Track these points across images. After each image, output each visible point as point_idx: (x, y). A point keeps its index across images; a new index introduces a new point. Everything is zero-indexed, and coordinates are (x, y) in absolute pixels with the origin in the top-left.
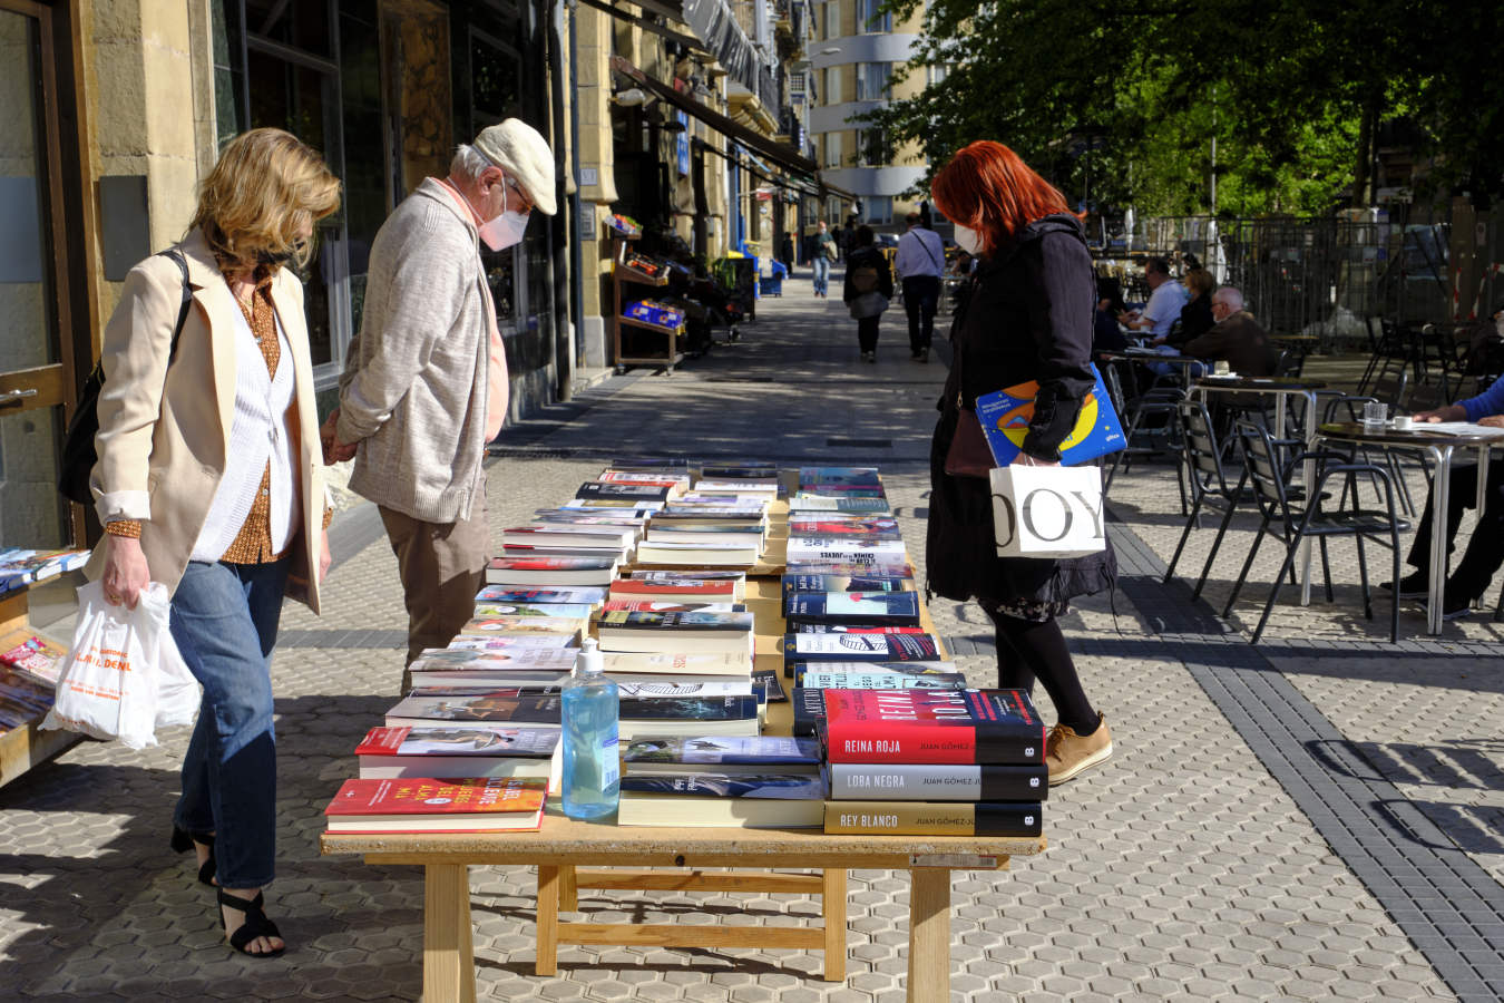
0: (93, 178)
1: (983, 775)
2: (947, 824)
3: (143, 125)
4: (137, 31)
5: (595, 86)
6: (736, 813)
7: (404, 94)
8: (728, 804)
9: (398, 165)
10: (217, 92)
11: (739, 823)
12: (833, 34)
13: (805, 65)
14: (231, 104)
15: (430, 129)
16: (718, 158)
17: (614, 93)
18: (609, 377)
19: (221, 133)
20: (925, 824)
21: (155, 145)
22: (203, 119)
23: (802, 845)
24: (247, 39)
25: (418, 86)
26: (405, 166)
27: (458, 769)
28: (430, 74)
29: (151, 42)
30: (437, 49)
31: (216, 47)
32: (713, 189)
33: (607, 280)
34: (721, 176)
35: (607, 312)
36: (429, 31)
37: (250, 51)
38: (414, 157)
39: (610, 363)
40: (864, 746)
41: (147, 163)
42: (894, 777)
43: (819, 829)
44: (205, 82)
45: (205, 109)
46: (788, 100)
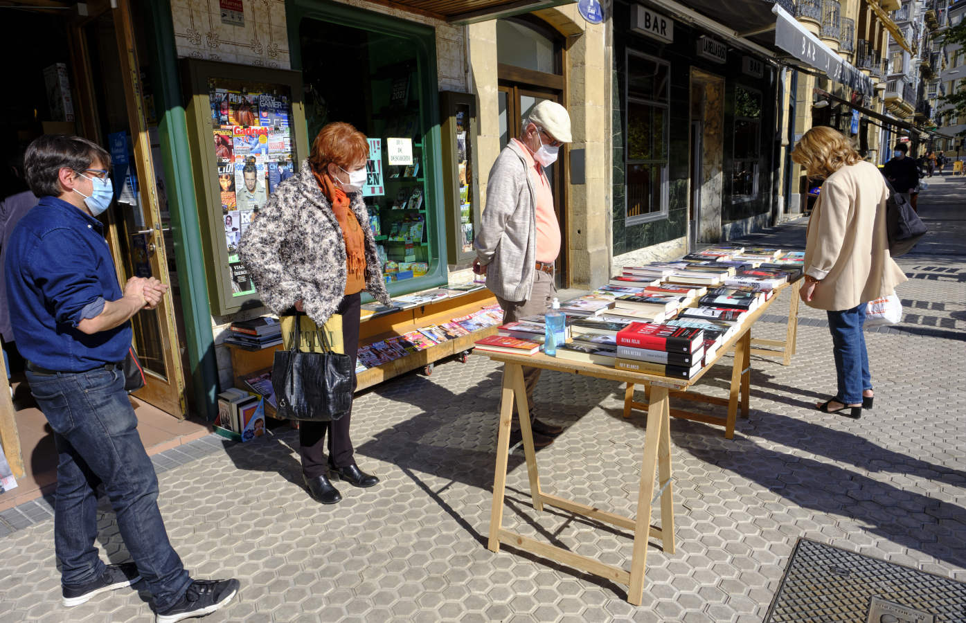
0: (569, 151)
1: (668, 355)
2: (656, 371)
3: (585, 132)
4: (584, 100)
5: (804, 101)
6: (591, 359)
7: (706, 112)
8: (588, 355)
9: (701, 139)
10: (613, 118)
11: (592, 362)
12: (960, 64)
13: (938, 80)
14: (620, 122)
15: (715, 124)
16: (877, 127)
17: (814, 103)
18: (801, 217)
19: (614, 132)
20: (647, 370)
21: (588, 138)
22: (607, 129)
23: (606, 371)
24: (628, 99)
25: (711, 108)
26: (704, 139)
27: (525, 336)
28: (716, 103)
29: (589, 104)
30: (719, 94)
31: (614, 103)
32: (872, 139)
33: (803, 179)
34: (878, 133)
35: (802, 191)
36: (717, 88)
37: (629, 103)
38: (708, 135)
39: (802, 211)
40: (628, 341)
41: (585, 145)
42: (637, 353)
43: (613, 367)
44: (608, 116)
45: (608, 125)
46: (926, 97)
